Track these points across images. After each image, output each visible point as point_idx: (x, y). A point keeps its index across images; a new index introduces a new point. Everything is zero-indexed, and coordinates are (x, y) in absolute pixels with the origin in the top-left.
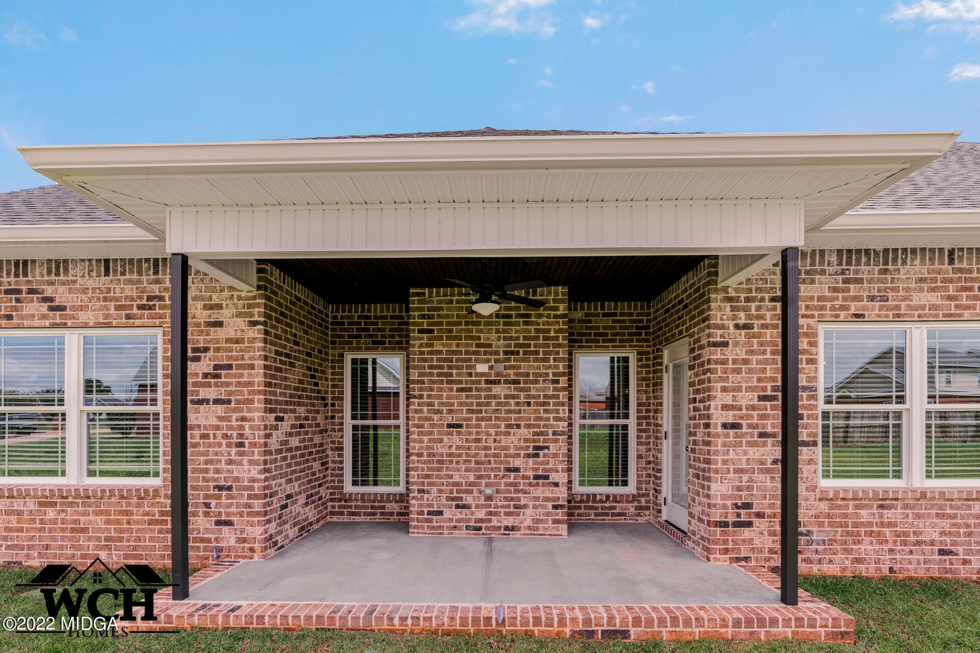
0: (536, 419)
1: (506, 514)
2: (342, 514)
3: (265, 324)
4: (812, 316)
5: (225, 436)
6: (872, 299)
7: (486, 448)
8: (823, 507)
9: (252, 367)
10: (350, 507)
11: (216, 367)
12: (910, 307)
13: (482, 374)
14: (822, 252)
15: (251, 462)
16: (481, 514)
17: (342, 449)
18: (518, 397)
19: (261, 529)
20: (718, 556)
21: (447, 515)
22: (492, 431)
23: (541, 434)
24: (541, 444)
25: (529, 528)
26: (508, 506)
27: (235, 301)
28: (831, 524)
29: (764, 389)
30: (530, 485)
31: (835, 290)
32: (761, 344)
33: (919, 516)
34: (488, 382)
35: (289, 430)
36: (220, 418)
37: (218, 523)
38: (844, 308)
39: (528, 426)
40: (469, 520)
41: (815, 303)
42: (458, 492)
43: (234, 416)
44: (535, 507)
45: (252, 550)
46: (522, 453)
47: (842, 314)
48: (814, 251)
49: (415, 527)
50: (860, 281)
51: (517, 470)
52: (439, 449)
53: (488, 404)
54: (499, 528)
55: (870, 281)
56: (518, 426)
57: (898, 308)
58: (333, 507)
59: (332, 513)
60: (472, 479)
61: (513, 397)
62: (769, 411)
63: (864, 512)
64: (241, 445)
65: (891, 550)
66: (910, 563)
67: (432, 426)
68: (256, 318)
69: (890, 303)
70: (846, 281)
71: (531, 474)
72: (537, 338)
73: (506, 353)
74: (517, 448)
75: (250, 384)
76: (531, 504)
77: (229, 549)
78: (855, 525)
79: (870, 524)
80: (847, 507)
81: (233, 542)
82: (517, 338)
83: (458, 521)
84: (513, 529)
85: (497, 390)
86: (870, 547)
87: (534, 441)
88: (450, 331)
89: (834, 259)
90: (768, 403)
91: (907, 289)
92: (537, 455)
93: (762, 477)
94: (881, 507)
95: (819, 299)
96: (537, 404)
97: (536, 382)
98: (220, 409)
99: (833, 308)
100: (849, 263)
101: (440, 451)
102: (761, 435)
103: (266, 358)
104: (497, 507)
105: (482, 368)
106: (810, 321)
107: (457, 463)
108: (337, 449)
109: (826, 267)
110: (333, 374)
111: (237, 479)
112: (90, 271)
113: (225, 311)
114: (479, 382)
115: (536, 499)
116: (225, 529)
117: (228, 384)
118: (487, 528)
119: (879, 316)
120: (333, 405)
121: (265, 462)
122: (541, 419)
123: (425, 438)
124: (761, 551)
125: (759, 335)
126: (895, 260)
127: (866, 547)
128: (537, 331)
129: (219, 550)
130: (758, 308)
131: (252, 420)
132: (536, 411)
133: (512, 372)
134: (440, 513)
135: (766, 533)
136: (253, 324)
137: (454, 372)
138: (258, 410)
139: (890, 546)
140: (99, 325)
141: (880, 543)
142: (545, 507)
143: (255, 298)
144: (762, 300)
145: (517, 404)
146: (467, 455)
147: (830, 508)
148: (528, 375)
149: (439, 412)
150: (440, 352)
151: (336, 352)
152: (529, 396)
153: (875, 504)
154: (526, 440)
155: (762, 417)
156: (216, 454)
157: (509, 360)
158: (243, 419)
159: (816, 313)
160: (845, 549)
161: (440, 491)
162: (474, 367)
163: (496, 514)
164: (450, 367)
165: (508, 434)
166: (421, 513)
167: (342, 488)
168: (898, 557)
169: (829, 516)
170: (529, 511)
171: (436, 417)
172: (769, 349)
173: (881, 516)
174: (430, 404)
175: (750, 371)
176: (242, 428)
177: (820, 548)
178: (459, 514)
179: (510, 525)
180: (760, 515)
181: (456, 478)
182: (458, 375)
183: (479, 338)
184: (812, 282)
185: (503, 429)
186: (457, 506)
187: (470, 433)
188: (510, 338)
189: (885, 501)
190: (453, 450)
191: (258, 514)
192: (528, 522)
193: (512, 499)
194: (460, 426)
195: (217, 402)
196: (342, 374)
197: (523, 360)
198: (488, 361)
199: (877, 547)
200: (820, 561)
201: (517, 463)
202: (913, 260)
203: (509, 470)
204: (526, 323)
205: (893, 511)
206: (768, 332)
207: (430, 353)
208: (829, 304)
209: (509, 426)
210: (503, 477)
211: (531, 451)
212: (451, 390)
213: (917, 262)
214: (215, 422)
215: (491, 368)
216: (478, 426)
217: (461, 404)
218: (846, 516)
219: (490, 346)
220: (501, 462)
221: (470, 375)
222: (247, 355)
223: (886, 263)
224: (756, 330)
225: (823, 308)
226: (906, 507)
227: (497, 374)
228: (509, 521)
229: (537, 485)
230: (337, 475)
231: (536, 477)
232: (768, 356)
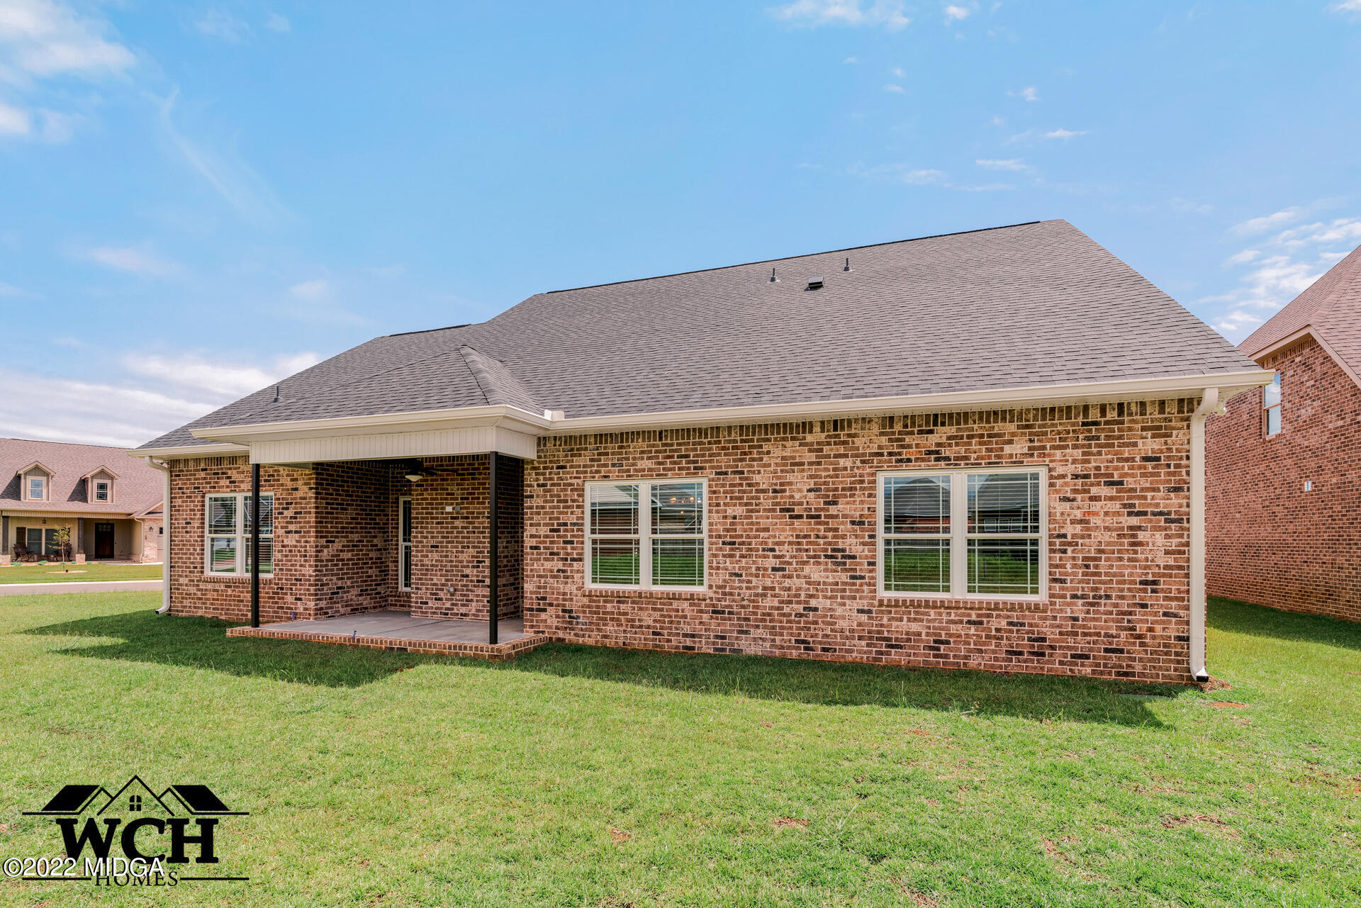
0: (478, 543)
1: (462, 605)
2: (396, 605)
3: (316, 488)
4: (580, 478)
5: (299, 551)
6: (614, 465)
7: (451, 561)
8: (586, 600)
9: (310, 513)
10: (400, 601)
11: (296, 513)
12: (636, 470)
13: (449, 513)
14: (586, 436)
15: (310, 566)
16: (448, 605)
17: (397, 562)
18: (468, 528)
19: (313, 603)
20: (528, 629)
21: (430, 604)
22: (454, 550)
23: (481, 552)
24: (481, 559)
25: (474, 615)
26: (463, 600)
27: (305, 476)
28: (590, 612)
29: (553, 525)
30: (475, 586)
31: (592, 460)
32: (551, 496)
33: (641, 609)
34: (452, 518)
35: (340, 548)
36: (297, 541)
37: (296, 599)
38: (598, 472)
39: (473, 547)
40: (441, 608)
41: (582, 469)
42: (437, 589)
43: (303, 540)
44: (477, 601)
45: (310, 614)
46: (470, 565)
47: (597, 475)
48: (581, 436)
49: (414, 612)
50: (607, 454)
51: (467, 576)
52: (426, 561)
53: (452, 533)
54: (458, 614)
55: (613, 454)
56: (468, 547)
57: (628, 471)
58: (392, 601)
59: (391, 605)
60: (443, 582)
61: (466, 528)
62: (555, 539)
63: (609, 605)
64: (305, 556)
65: (624, 631)
66: (635, 640)
67: (423, 546)
68: (312, 485)
69: (624, 468)
70: (599, 454)
71: (475, 579)
72: (479, 489)
73: (462, 499)
74: (468, 562)
75: (309, 522)
76: (475, 599)
77: (301, 614)
78: (604, 613)
79: (613, 613)
80: (599, 601)
81: (302, 610)
82: (468, 489)
83: (436, 608)
84: (465, 615)
85: (458, 523)
86: (612, 628)
87: (477, 557)
88: (432, 485)
89: (593, 440)
90: (555, 534)
91: (634, 459)
92: (478, 567)
93: (552, 580)
94: (619, 602)
95: (585, 466)
96: (479, 532)
97: (478, 518)
98: (297, 536)
99: (591, 472)
100: (601, 443)
101: (427, 563)
102: (551, 554)
103: (317, 508)
104: (456, 600)
105: (449, 509)
106: (578, 481)
107: (436, 570)
108: (394, 562)
109: (588, 446)
110: (392, 511)
111: (304, 575)
113: (299, 482)
114: (447, 518)
115: (478, 596)
116: (299, 602)
117: (300, 522)
118: (451, 614)
119: (618, 476)
120: (392, 532)
121: (316, 566)
122: (480, 542)
123: (419, 554)
124: (551, 627)
125: (550, 491)
126: (627, 439)
127: (610, 628)
128: (479, 484)
129: (296, 614)
130: (550, 473)
131: (310, 542)
132: (479, 537)
133: (465, 511)
134: (427, 603)
135: (554, 616)
136: (311, 490)
137: (434, 511)
138: (312, 537)
139: (624, 628)
140: (248, 490)
141: (618, 626)
142: (482, 601)
143: (311, 474)
144: (552, 468)
145: (468, 532)
146: (441, 566)
147: (590, 602)
148: (473, 513)
149: (427, 537)
150: (427, 499)
151: (394, 496)
152: (474, 527)
153: (616, 599)
154: (473, 557)
155: (552, 542)
156: (295, 561)
157: (463, 503)
158: (306, 542)
159: (582, 476)
160: (598, 629)
161: (427, 589)
162: (444, 508)
163: (456, 605)
164: (432, 509)
165: (462, 552)
166: (417, 603)
167: (397, 588)
168: (628, 635)
169: (589, 607)
170: (474, 604)
171: (425, 540)
172: (556, 499)
173: (619, 609)
174: (422, 533)
175: (545, 513)
176: (306, 546)
177: (584, 627)
178: (438, 604)
179: (464, 612)
180: (551, 605)
181: (435, 581)
182: (437, 513)
183: (447, 489)
184: (580, 455)
185: (460, 549)
186: (436, 599)
187: (443, 552)
188: (464, 489)
189: (621, 598)
190: (434, 562)
191: (312, 595)
192: (473, 611)
193: (465, 595)
194: (437, 547)
195: (296, 532)
196: (398, 511)
197: (471, 503)
198: (452, 504)
199: (616, 628)
200: (583, 636)
201: (467, 571)
202: (638, 439)
203: (463, 576)
204: (473, 479)
205: (625, 605)
206: (555, 488)
207: (422, 499)
208: (589, 469)
209: (463, 547)
210: (460, 581)
211: (475, 564)
212: (433, 523)
213: (640, 440)
214: (295, 543)
215: (453, 509)
216: (447, 547)
217: (438, 532)
218: (598, 607)
219: (453, 494)
220: (459, 571)
221: (442, 513)
222: (308, 506)
223: (622, 442)
224: (548, 487)
225: (586, 472)
226: (633, 602)
227: (457, 513)
228: (463, 610)
229: (478, 586)
230: (393, 579)
231: (478, 581)
232: (555, 504)
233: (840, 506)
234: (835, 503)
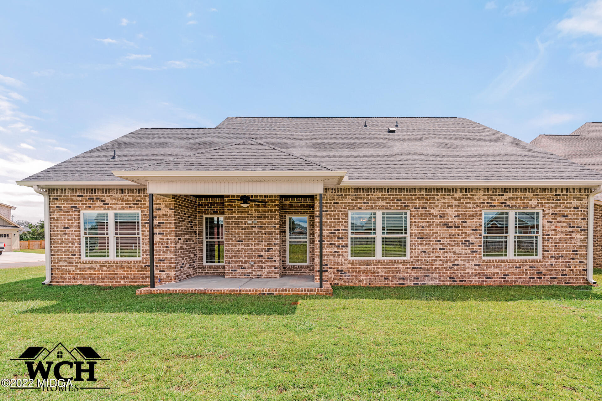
0: (268, 239)
1: (258, 271)
2: (202, 273)
3: (175, 209)
4: (346, 208)
5: (162, 244)
6: (364, 203)
7: (251, 249)
8: (350, 265)
9: (171, 223)
10: (206, 270)
11: (159, 223)
12: (376, 206)
13: (250, 224)
14: (349, 189)
15: (171, 252)
16: (250, 271)
17: (202, 250)
18: (262, 232)
19: (174, 273)
20: (317, 280)
21: (238, 271)
22: (253, 243)
23: (270, 244)
24: (270, 247)
25: (266, 275)
26: (259, 268)
27: (165, 202)
28: (352, 271)
29: (332, 230)
30: (266, 261)
31: (353, 200)
32: (330, 216)
33: (378, 268)
34: (251, 227)
35: (183, 243)
36: (161, 239)
38: (355, 206)
39: (266, 241)
40: (246, 273)
41: (347, 204)
42: (242, 263)
43: (165, 238)
44: (268, 268)
45: (171, 279)
46: (264, 250)
47: (355, 207)
48: (347, 189)
49: (227, 275)
50: (361, 198)
51: (262, 256)
52: (235, 249)
53: (252, 234)
54: (256, 275)
55: (364, 198)
56: (262, 241)
57: (372, 206)
58: (199, 270)
59: (199, 273)
60: (246, 259)
61: (260, 232)
62: (333, 237)
63: (362, 267)
64: (167, 247)
65: (370, 278)
66: (375, 282)
67: (233, 241)
68: (172, 208)
69: (370, 204)
70: (357, 198)
71: (267, 257)
72: (268, 212)
73: (258, 217)
74: (262, 249)
75: (170, 228)
76: (267, 267)
77: (164, 279)
78: (359, 271)
79: (364, 270)
80: (357, 265)
81: (165, 277)
82: (262, 212)
83: (242, 273)
84: (261, 276)
85: (255, 229)
86: (364, 277)
87: (267, 246)
88: (238, 210)
89: (353, 191)
90: (333, 234)
91: (375, 200)
92: (269, 251)
93: (331, 256)
94: (367, 265)
95: (349, 203)
96: (269, 234)
97: (268, 227)
98: (160, 236)
99: (352, 206)
100: (357, 192)
101: (235, 250)
102: (331, 244)
103: (175, 220)
104: (255, 268)
105: (249, 222)
106: (345, 210)
107: (241, 254)
108: (200, 250)
109: (350, 193)
110: (199, 223)
111: (166, 258)
112: (117, 192)
113: (161, 205)
114: (249, 227)
115: (269, 266)
116: (162, 273)
117: (163, 228)
118: (252, 275)
119: (366, 208)
120: (199, 234)
121: (175, 252)
122: (270, 239)
123: (230, 245)
124: (331, 279)
125: (330, 214)
126: (371, 191)
127: (363, 277)
128: (268, 210)
129: (160, 280)
130: (330, 206)
131: (171, 239)
132: (268, 236)
133: (260, 223)
134: (236, 270)
135: (332, 273)
136: (171, 209)
137: (240, 223)
138: (173, 236)
139: (370, 277)
140: (120, 209)
141: (367, 276)
142: (271, 268)
143: (171, 201)
144: (331, 203)
145: (262, 234)
146: (245, 251)
147: (352, 266)
148: (265, 224)
149: (235, 237)
150: (235, 217)
151: (200, 215)
152: (266, 232)
153: (365, 264)
154: (265, 246)
155: (331, 239)
156: (159, 250)
157: (259, 219)
158: (168, 239)
159: (347, 207)
160: (356, 278)
161: (235, 263)
162: (247, 222)
163: (255, 271)
164: (239, 222)
165: (259, 244)
166: (229, 270)
167: (202, 263)
168: (372, 280)
169: (351, 268)
170: (266, 270)
171: (234, 238)
172: (333, 218)
173: (367, 268)
174: (232, 234)
175: (327, 225)
176: (167, 242)
177: (349, 278)
178: (244, 271)
179: (260, 274)
180: (330, 268)
181: (241, 259)
182: (241, 224)
183: (248, 212)
184: (346, 198)
185: (257, 243)
186: (241, 268)
187: (245, 244)
188: (259, 212)
189: (368, 264)
190: (240, 249)
191: (172, 268)
192: (266, 273)
193: (260, 266)
194: (242, 241)
195: (160, 234)
196: (202, 223)
197: (264, 219)
198: (252, 220)
199: (366, 277)
200: (348, 282)
201: (262, 254)
202: (376, 191)
203: (259, 256)
204: (264, 207)
205: (370, 266)
206: (333, 213)
207: (232, 217)
208: (351, 205)
209: (259, 241)
210: (257, 258)
211: (266, 250)
212: (239, 229)
213: (378, 192)
214: (159, 240)
215: (253, 222)
216: (248, 241)
217: (242, 234)
218: (356, 268)
219: (252, 215)
220: (256, 253)
221: (246, 224)
222: (169, 219)
223: (368, 192)
224: (329, 212)
225: (349, 206)
226: (374, 265)
227: (255, 224)
228: (259, 273)
229: (269, 261)
230: (200, 259)
231: (268, 258)
232: (333, 220)
233: (468, 223)
234: (466, 222)
